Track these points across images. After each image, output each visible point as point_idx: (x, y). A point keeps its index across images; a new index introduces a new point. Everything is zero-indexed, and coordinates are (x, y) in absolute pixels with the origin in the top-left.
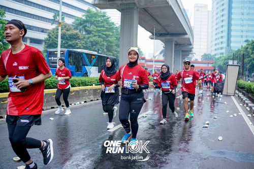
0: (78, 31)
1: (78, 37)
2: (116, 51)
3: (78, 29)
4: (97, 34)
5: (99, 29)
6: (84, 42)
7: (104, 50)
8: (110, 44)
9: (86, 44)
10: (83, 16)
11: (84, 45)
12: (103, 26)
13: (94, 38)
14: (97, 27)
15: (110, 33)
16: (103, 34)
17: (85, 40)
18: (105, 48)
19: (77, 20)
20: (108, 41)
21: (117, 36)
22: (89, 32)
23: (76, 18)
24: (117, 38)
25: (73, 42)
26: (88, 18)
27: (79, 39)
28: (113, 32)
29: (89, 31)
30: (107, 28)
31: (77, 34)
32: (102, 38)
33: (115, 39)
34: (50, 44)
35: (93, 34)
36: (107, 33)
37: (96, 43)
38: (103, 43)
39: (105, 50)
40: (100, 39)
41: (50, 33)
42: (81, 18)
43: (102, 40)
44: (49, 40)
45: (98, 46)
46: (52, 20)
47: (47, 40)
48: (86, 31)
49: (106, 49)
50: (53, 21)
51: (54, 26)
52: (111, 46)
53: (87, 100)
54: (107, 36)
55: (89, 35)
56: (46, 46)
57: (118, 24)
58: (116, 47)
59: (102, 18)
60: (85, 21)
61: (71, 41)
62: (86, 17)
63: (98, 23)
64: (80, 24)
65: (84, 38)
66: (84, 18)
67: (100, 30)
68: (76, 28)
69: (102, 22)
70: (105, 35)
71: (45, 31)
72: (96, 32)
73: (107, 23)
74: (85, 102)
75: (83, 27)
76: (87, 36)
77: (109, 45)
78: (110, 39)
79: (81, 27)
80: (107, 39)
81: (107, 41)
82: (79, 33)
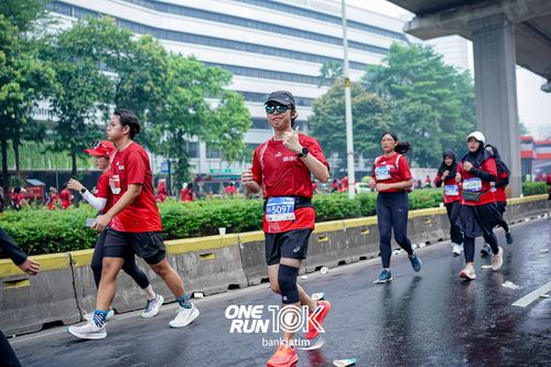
0: (375, 95)
1: (377, 106)
2: (462, 129)
3: (374, 91)
4: (417, 96)
5: (421, 84)
6: (391, 117)
7: (435, 129)
8: (447, 115)
9: (396, 119)
10: (384, 60)
11: (392, 123)
12: (430, 78)
13: (412, 106)
14: (414, 81)
15: (447, 90)
16: (431, 95)
17: (392, 111)
18: (437, 124)
19: (372, 71)
20: (443, 109)
21: (462, 96)
22: (399, 94)
23: (369, 68)
24: (462, 99)
25: (368, 119)
26: (394, 65)
27: (380, 111)
28: (453, 88)
29: (400, 91)
30: (437, 80)
31: (374, 100)
32: (429, 103)
33: (459, 102)
34: (320, 128)
35: (408, 97)
36: (440, 91)
37: (418, 116)
38: (432, 114)
39: (439, 130)
40: (425, 105)
41: (318, 105)
42: (380, 66)
43: (430, 107)
44: (318, 120)
45: (423, 123)
46: (319, 77)
47: (313, 119)
48: (393, 92)
49: (441, 126)
50: (319, 81)
51: (324, 90)
52: (452, 119)
53: (431, 239)
54: (440, 98)
55: (401, 101)
56: (312, 132)
57: (460, 68)
58: (462, 120)
59: (425, 60)
60: (388, 72)
61: (363, 117)
62: (390, 64)
63: (417, 73)
64: (379, 79)
65: (390, 108)
66: (386, 65)
67: (423, 87)
68: (371, 89)
69: (426, 69)
70: (436, 95)
71: (305, 103)
72: (414, 92)
73: (438, 70)
74: (428, 243)
75: (386, 85)
76: (395, 103)
77: (446, 118)
78: (447, 103)
79: (381, 85)
80: (441, 105)
81: (439, 109)
82: (379, 99)
